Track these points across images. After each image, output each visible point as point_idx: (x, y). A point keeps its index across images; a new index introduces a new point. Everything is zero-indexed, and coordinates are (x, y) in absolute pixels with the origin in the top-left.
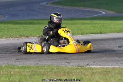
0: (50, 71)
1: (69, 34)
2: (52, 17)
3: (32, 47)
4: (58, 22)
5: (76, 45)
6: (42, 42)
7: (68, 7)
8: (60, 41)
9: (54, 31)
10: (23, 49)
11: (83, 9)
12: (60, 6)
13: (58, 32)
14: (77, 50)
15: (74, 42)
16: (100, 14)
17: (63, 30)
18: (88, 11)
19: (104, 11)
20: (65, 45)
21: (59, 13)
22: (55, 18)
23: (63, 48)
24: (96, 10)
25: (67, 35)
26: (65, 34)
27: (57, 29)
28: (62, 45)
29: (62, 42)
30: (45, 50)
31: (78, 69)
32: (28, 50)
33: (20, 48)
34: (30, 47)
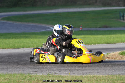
0: (24, 79)
1: (82, 45)
2: (64, 28)
3: (45, 57)
4: (69, 33)
5: (90, 56)
6: (55, 53)
7: (18, 23)
8: (73, 51)
9: (67, 42)
10: (36, 59)
11: (32, 24)
12: (9, 22)
13: (72, 43)
14: (91, 60)
15: (88, 52)
16: (49, 29)
17: (77, 41)
18: (37, 27)
19: (51, 27)
20: (80, 55)
21: (70, 26)
22: (66, 29)
23: (77, 58)
24: (44, 25)
25: (80, 45)
26: (78, 44)
27: (70, 40)
28: (76, 55)
29: (76, 52)
30: (59, 60)
31: (50, 77)
32: (41, 61)
33: (32, 58)
34: (43, 58)
